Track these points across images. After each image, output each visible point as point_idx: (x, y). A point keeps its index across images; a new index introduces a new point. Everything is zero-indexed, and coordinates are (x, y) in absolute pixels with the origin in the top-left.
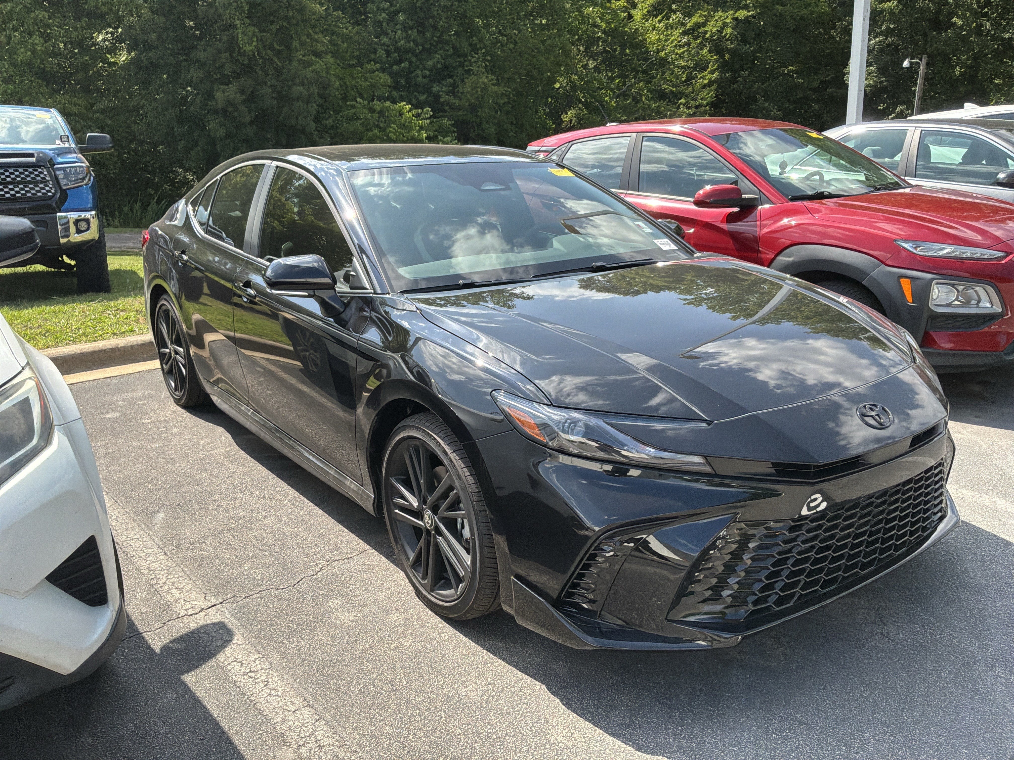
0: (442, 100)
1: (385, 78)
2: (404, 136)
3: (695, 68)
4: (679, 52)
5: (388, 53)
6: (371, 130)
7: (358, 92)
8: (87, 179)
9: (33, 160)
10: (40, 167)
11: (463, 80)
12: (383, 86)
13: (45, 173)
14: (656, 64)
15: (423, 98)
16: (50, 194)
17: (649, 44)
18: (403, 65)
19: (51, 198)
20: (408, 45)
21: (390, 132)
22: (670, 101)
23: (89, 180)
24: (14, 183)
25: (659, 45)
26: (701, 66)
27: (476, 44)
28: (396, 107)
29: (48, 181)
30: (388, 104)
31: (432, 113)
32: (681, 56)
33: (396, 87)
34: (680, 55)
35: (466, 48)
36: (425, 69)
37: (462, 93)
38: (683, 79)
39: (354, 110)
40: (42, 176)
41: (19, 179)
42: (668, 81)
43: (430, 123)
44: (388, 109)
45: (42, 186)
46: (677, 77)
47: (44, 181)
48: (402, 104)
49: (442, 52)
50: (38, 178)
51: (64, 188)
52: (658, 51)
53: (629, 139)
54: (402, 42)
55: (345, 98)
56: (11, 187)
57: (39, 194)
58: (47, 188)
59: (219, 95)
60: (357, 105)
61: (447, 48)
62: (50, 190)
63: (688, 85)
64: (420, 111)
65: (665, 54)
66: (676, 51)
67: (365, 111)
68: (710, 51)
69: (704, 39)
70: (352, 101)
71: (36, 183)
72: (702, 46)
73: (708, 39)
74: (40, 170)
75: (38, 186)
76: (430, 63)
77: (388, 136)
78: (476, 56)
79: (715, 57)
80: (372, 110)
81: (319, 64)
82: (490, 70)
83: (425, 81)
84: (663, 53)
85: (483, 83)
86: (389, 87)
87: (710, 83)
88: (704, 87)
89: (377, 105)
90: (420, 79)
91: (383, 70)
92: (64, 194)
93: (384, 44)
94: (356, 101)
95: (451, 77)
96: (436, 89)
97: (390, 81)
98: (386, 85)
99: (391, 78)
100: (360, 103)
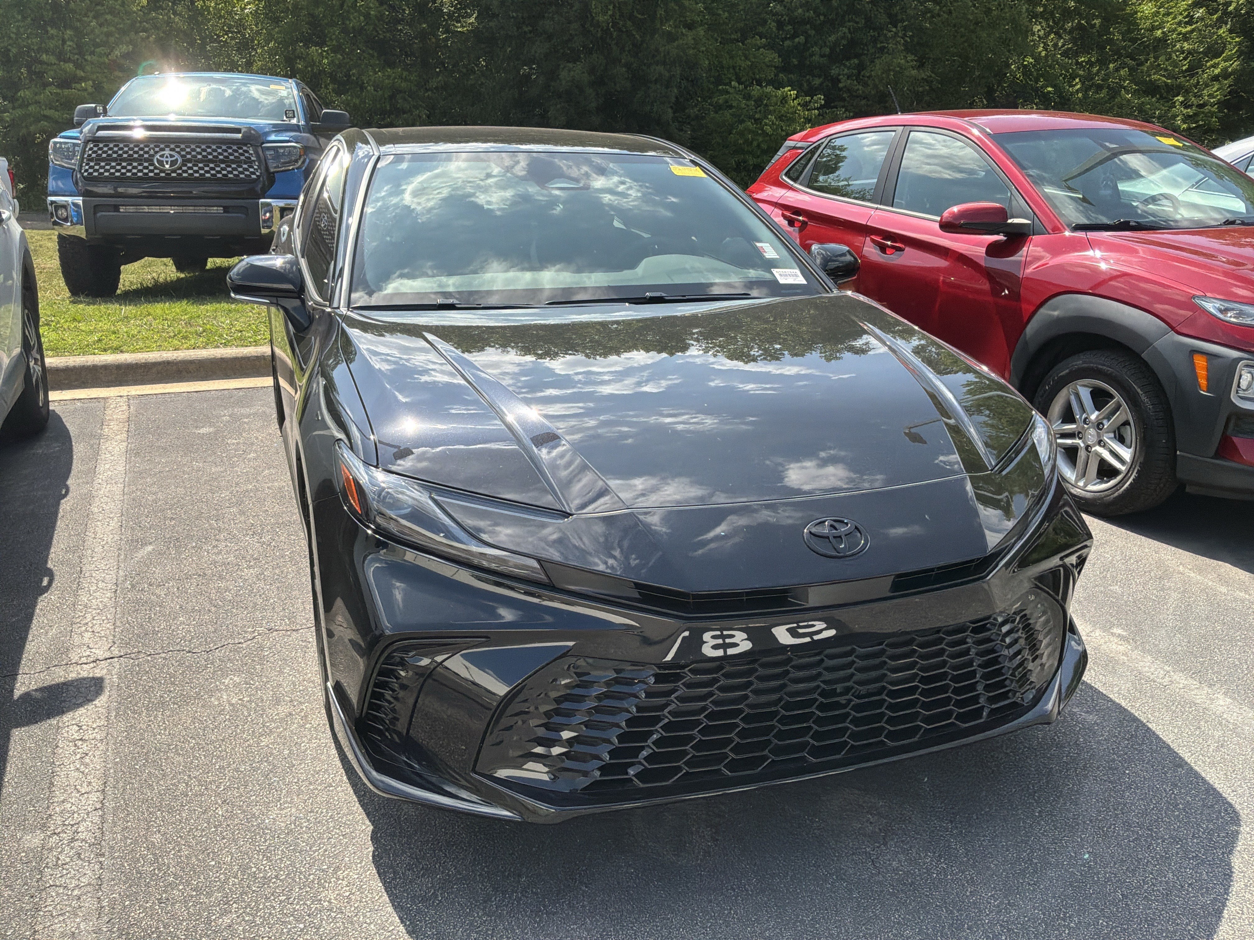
0: (841, 85)
1: (772, 57)
2: (782, 130)
3: (1205, 53)
4: (1184, 30)
5: (780, 25)
6: (742, 122)
7: (736, 74)
8: (300, 163)
9: (239, 136)
10: (245, 145)
11: (872, 62)
12: (768, 66)
13: (251, 152)
14: (1148, 46)
15: (817, 82)
16: (254, 176)
17: (1141, 19)
18: (797, 40)
19: (255, 181)
20: (807, 14)
21: (766, 124)
22: (1162, 97)
23: (303, 162)
24: (216, 162)
25: (1155, 22)
26: (1214, 51)
27: (896, 15)
28: (779, 93)
29: (254, 161)
30: (769, 89)
31: (823, 102)
32: (1186, 37)
33: (785, 68)
34: (1184, 35)
35: (883, 18)
36: (825, 45)
37: (868, 77)
38: (1184, 68)
39: (727, 96)
40: (246, 155)
41: (221, 157)
42: (1161, 69)
43: (819, 115)
44: (768, 96)
45: (245, 166)
46: (1175, 65)
47: (249, 161)
48: (786, 89)
49: (851, 24)
50: (242, 158)
51: (272, 170)
52: (1153, 29)
53: (893, 133)
54: (800, 11)
55: (719, 81)
56: (212, 165)
57: (242, 176)
58: (251, 170)
59: (563, 74)
60: (731, 90)
61: (857, 20)
62: (255, 171)
63: (1192, 76)
64: (808, 98)
65: (1163, 33)
66: (1180, 29)
67: (739, 97)
68: (1231, 31)
69: (1225, 13)
70: (726, 85)
71: (239, 163)
72: (1221, 22)
73: (1231, 13)
74: (245, 148)
75: (241, 167)
76: (832, 38)
77: (762, 129)
78: (894, 30)
79: (1237, 39)
80: (748, 97)
81: (689, 38)
82: (908, 49)
83: (824, 60)
84: (1159, 32)
85: (899, 65)
86: (776, 67)
87: (1225, 75)
88: (1215, 78)
89: (756, 90)
90: (816, 58)
91: (771, 46)
92: (271, 178)
93: (776, 14)
94: (731, 86)
95: (857, 56)
96: (834, 71)
97: (777, 60)
98: (772, 66)
99: (779, 56)
100: (735, 88)
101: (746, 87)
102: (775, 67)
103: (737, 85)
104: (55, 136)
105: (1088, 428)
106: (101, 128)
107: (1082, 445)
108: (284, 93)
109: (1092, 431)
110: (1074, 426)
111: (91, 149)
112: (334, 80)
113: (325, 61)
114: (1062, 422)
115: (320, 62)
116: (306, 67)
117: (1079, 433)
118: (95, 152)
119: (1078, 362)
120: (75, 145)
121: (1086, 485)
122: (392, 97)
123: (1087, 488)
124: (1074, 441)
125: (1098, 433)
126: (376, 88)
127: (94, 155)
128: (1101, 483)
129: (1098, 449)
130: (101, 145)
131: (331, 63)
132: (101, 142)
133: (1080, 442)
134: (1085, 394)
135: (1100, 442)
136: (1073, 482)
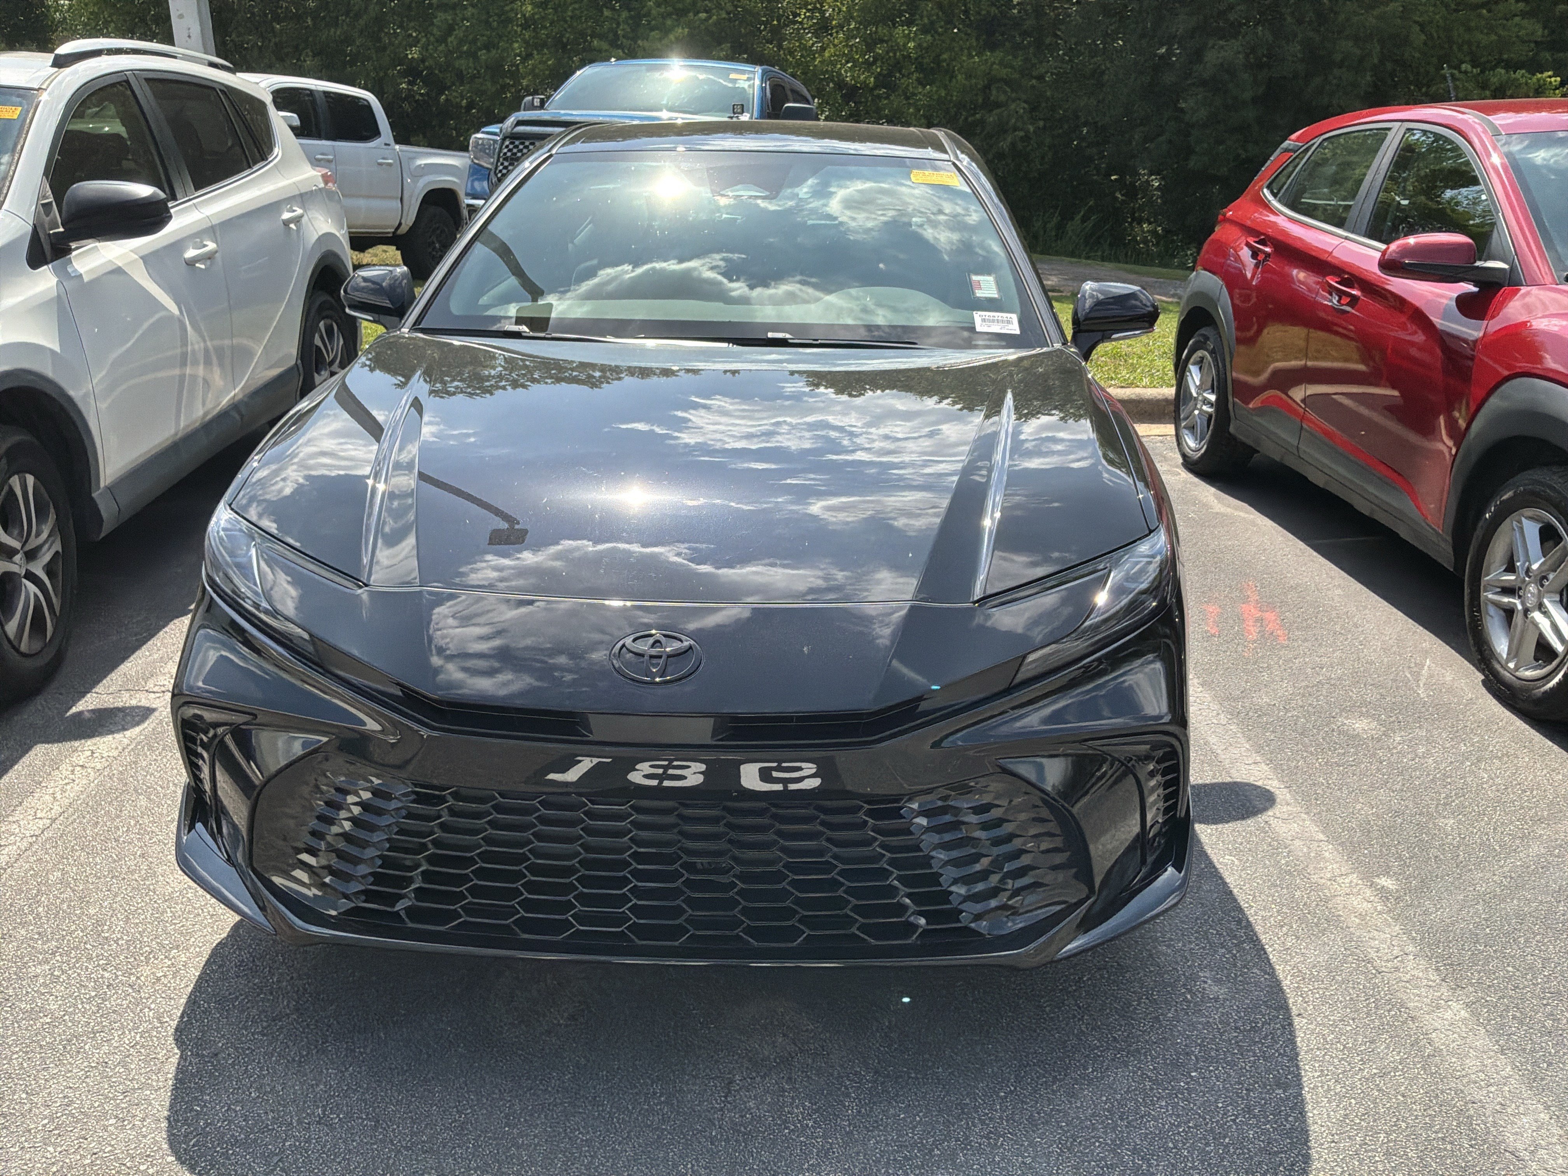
1: (1532, 28)
7: (1472, 53)
12: (1524, 42)
28: (1533, 79)
44: (1516, 84)
48: (1545, 74)
60: (1460, 76)
67: (1470, 86)
80: (1484, 85)
89: (1498, 76)
91: (1533, 13)
94: (1460, 70)
97: (1540, 33)
98: (1530, 41)
99: (1545, 28)
100: (1466, 72)
101: (1482, 72)
102: (1536, 42)
103: (1469, 68)
104: (478, 131)
105: (1530, 583)
106: (520, 123)
107: (1520, 607)
108: (743, 84)
109: (1532, 588)
110: (1513, 578)
111: (507, 147)
112: (920, 68)
113: (911, 45)
114: (1505, 571)
115: (905, 45)
116: (888, 53)
117: (1520, 588)
118: (510, 150)
119: (1526, 480)
120: (495, 141)
121: (1517, 668)
122: (987, 87)
123: (1517, 674)
124: (1511, 600)
125: (1539, 591)
126: (969, 76)
127: (509, 154)
128: (1535, 668)
129: (1537, 616)
130: (517, 143)
131: (919, 46)
132: (517, 138)
133: (1517, 602)
134: (1532, 530)
135: (1540, 607)
136: (1503, 663)
